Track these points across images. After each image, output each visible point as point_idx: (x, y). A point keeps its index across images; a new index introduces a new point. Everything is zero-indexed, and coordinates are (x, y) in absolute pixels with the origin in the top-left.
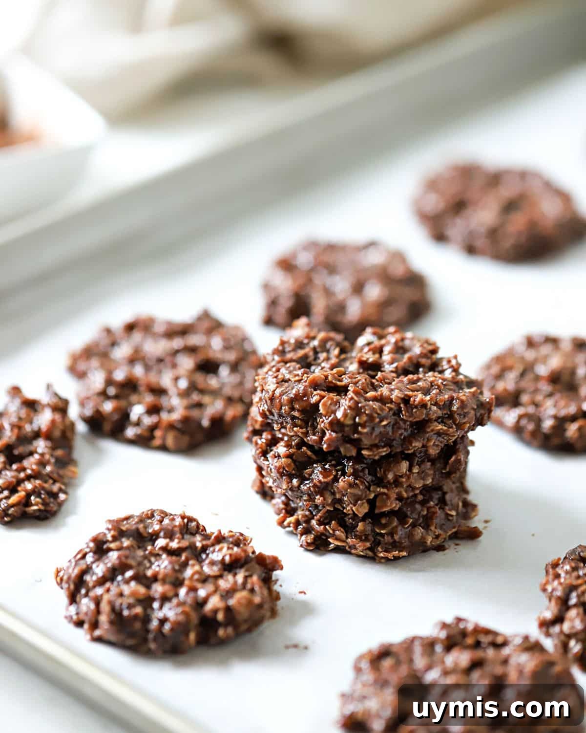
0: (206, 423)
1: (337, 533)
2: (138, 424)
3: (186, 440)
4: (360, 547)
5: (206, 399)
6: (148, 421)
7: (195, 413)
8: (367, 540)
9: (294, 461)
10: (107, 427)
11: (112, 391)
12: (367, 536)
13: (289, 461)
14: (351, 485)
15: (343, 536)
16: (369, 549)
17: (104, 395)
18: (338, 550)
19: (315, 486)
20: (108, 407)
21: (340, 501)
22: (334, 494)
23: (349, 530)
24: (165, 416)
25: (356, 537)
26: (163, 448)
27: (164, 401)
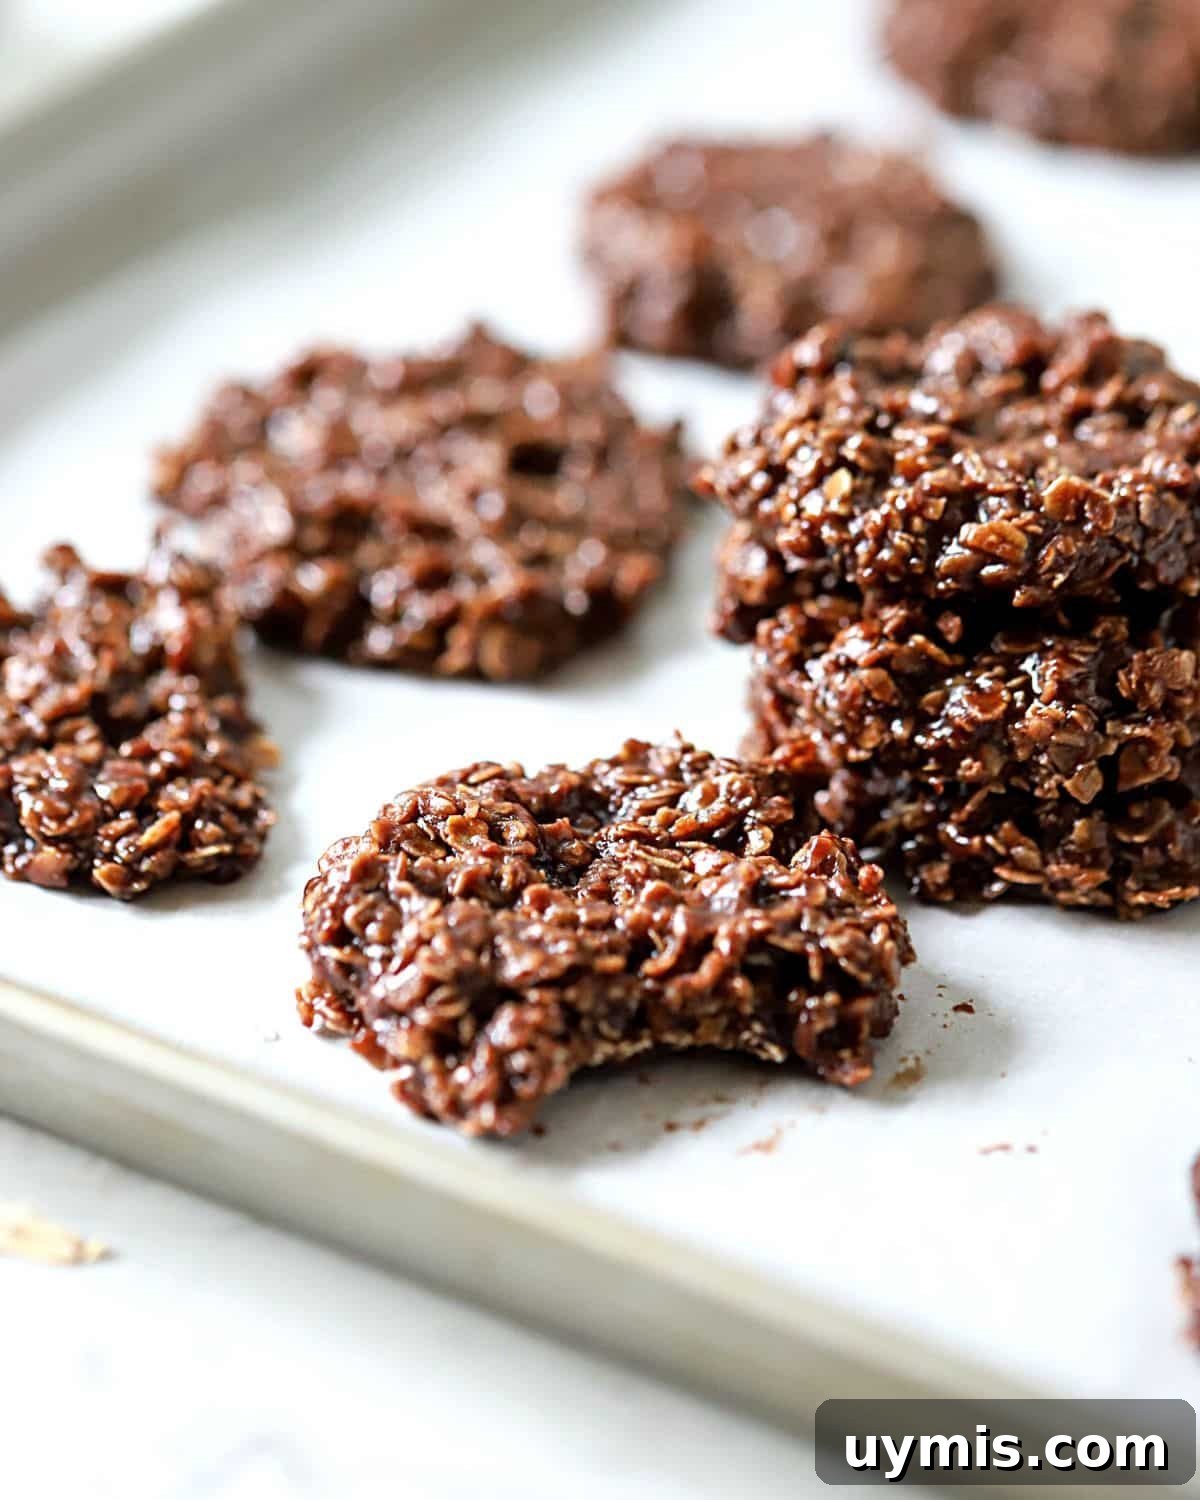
0: (576, 602)
1: (1018, 851)
2: (395, 617)
3: (533, 648)
4: (1085, 883)
5: (558, 542)
6: (421, 610)
7: (543, 580)
8: (1096, 864)
9: (894, 674)
10: (316, 631)
11: (315, 537)
12: (1096, 853)
13: (882, 673)
14: (1058, 725)
15: (1034, 857)
16: (1104, 887)
17: (294, 550)
18: (1015, 896)
19: (959, 732)
20: (313, 579)
21: (1028, 768)
22: (1010, 749)
23: (1049, 840)
24: (465, 592)
25: (1070, 857)
26: (474, 674)
27: (452, 555)
